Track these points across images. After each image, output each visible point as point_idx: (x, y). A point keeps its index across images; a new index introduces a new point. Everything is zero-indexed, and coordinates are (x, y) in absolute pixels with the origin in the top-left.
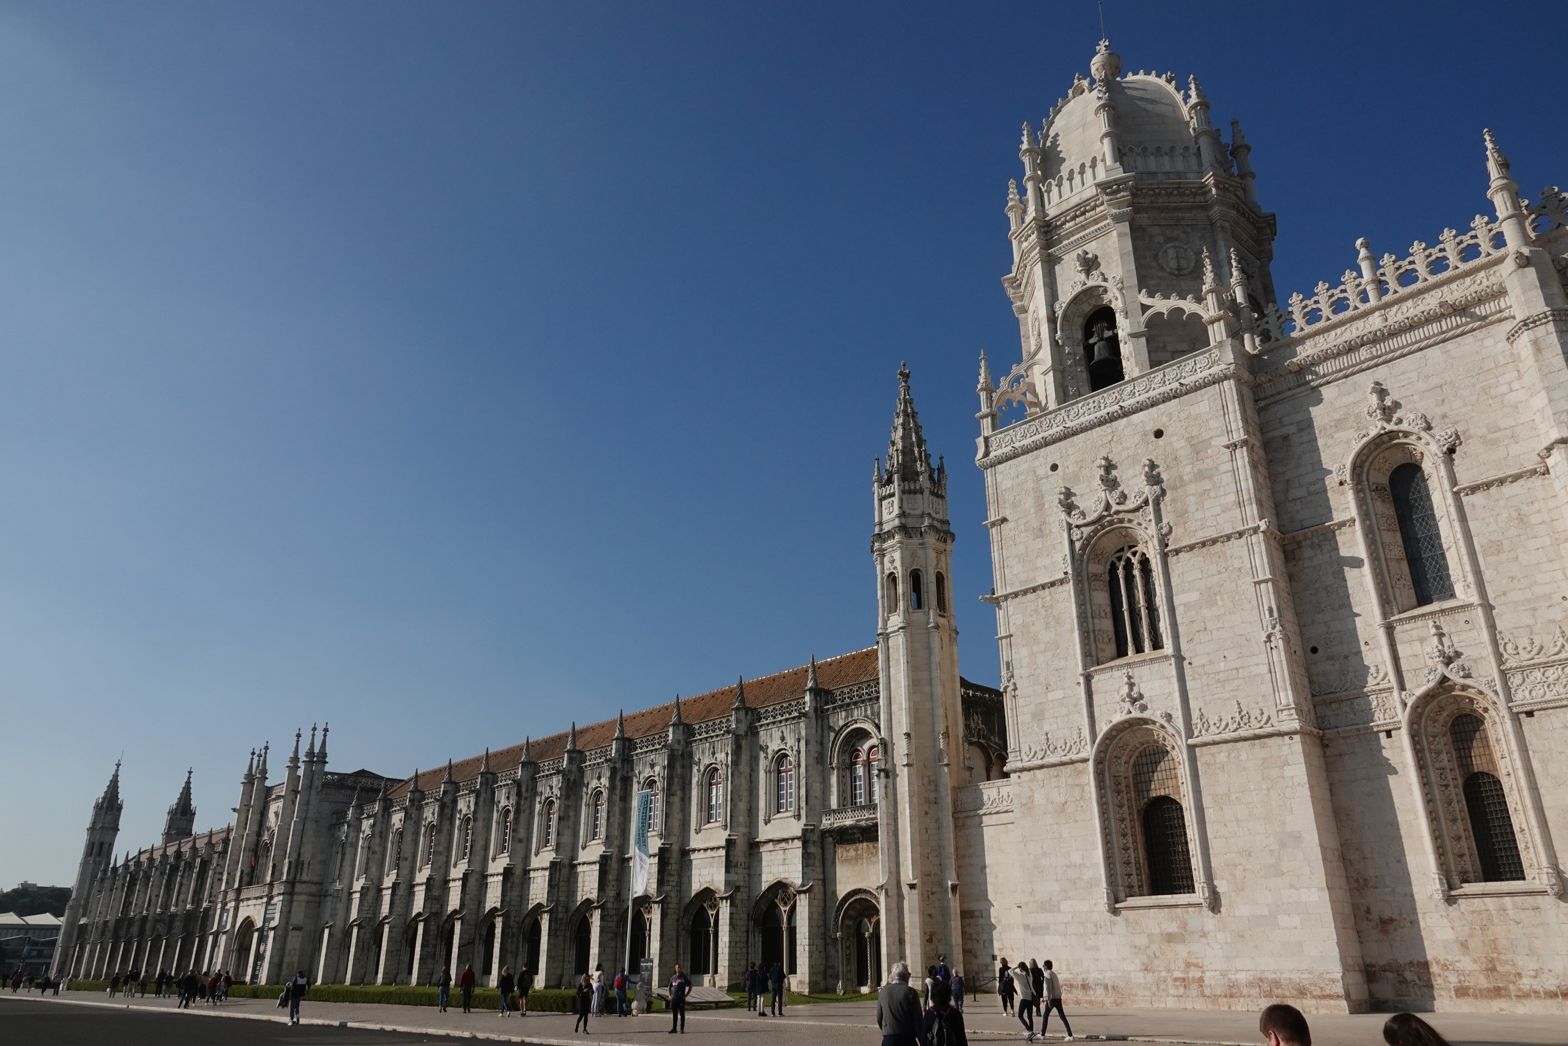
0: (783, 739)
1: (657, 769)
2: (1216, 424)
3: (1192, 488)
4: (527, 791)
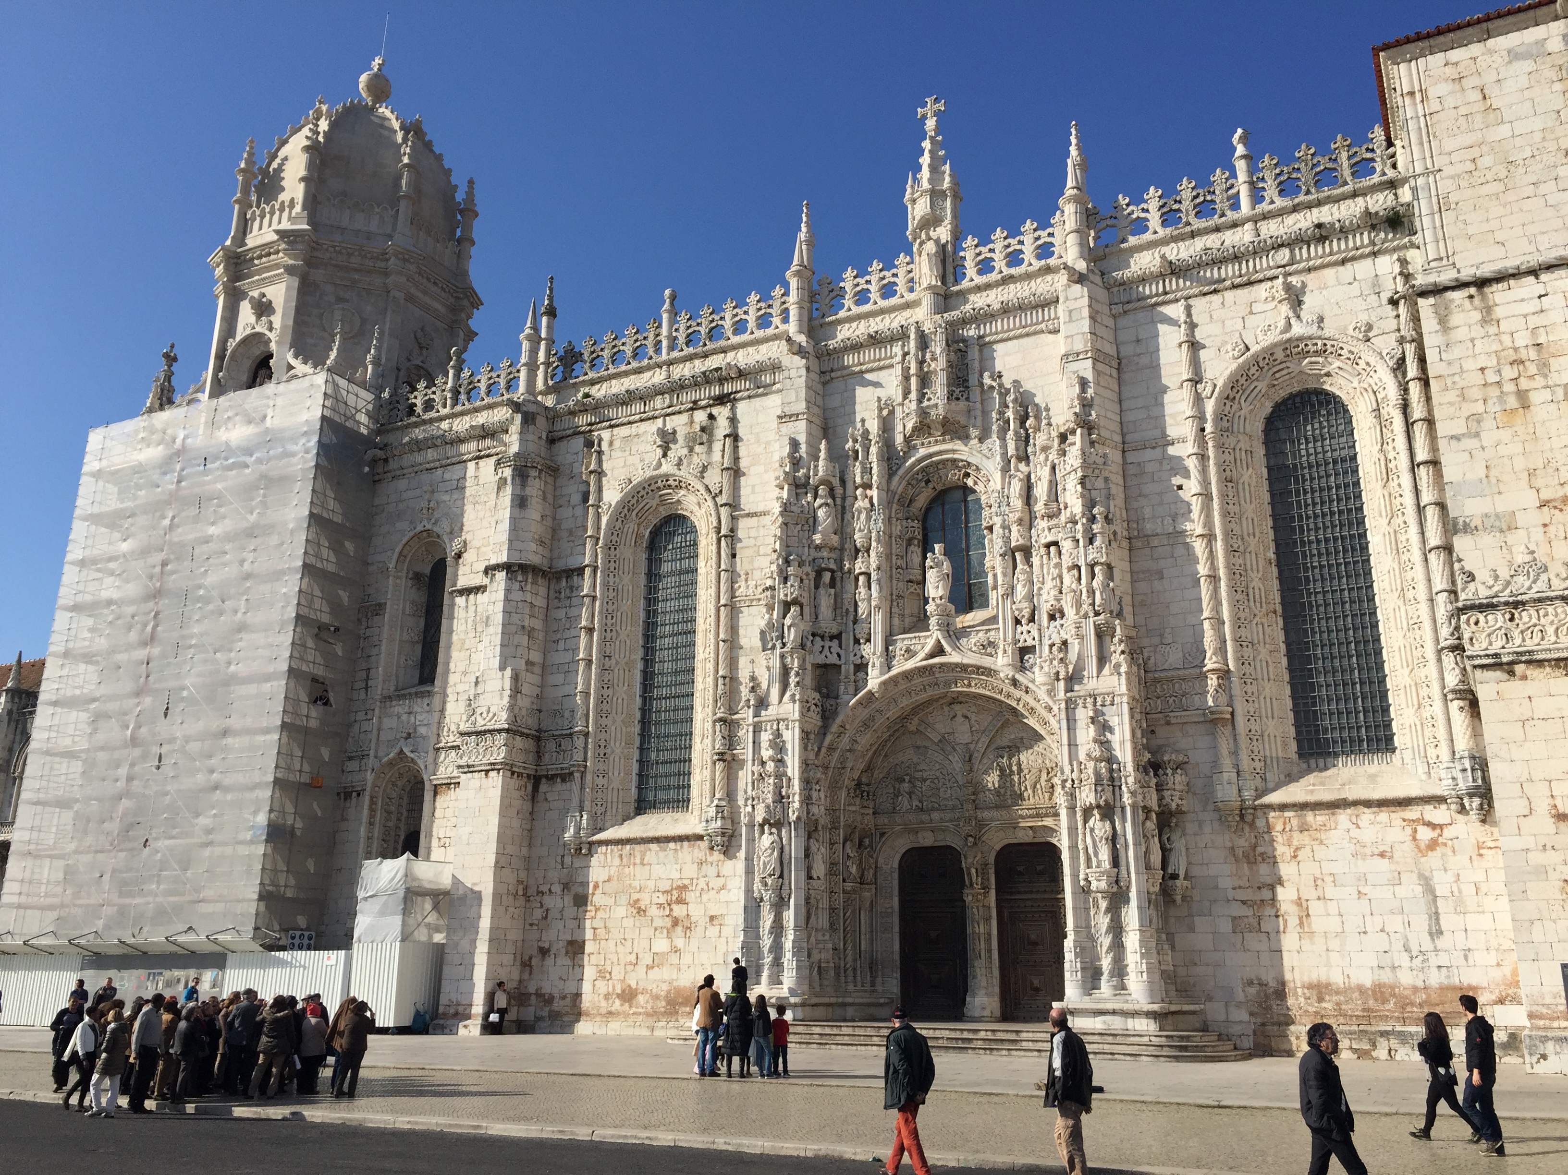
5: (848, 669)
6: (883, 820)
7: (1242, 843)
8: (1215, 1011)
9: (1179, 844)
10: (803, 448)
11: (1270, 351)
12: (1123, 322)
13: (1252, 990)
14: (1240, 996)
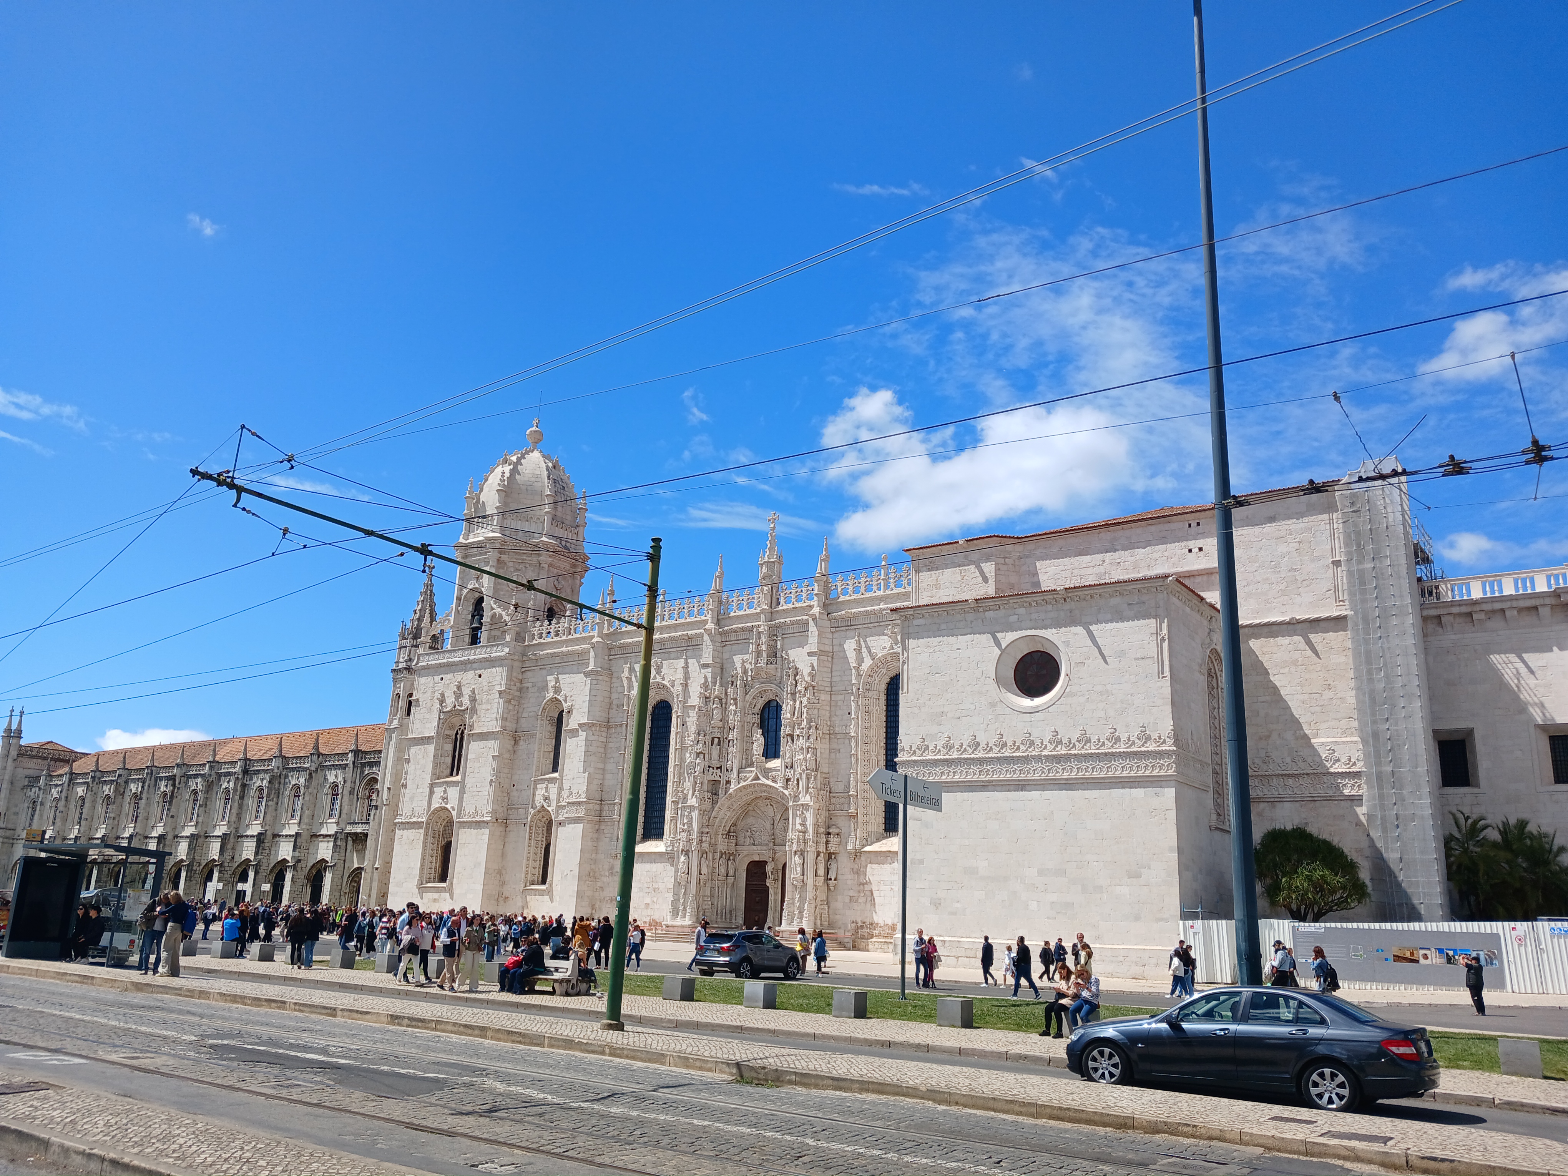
0: (336, 776)
1: (265, 782)
2: (498, 678)
3: (484, 706)
4: (179, 783)
5: (723, 782)
6: (739, 848)
7: (856, 866)
8: (841, 933)
9: (833, 867)
10: (709, 680)
11: (885, 657)
12: (836, 635)
13: (853, 925)
14: (849, 928)
